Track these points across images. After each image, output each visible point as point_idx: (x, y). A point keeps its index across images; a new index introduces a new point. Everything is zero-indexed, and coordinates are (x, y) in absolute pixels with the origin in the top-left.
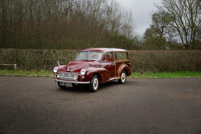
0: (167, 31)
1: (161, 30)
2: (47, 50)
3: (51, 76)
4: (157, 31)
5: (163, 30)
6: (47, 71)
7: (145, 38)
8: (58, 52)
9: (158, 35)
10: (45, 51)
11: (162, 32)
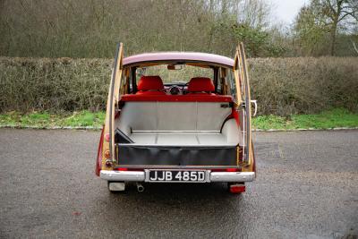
0: (350, 11)
1: (336, 9)
2: (48, 60)
3: (53, 126)
4: (327, 11)
5: (340, 9)
6: (45, 114)
7: (297, 29)
8: (75, 63)
9: (328, 20)
10: (41, 62)
11: (338, 15)
